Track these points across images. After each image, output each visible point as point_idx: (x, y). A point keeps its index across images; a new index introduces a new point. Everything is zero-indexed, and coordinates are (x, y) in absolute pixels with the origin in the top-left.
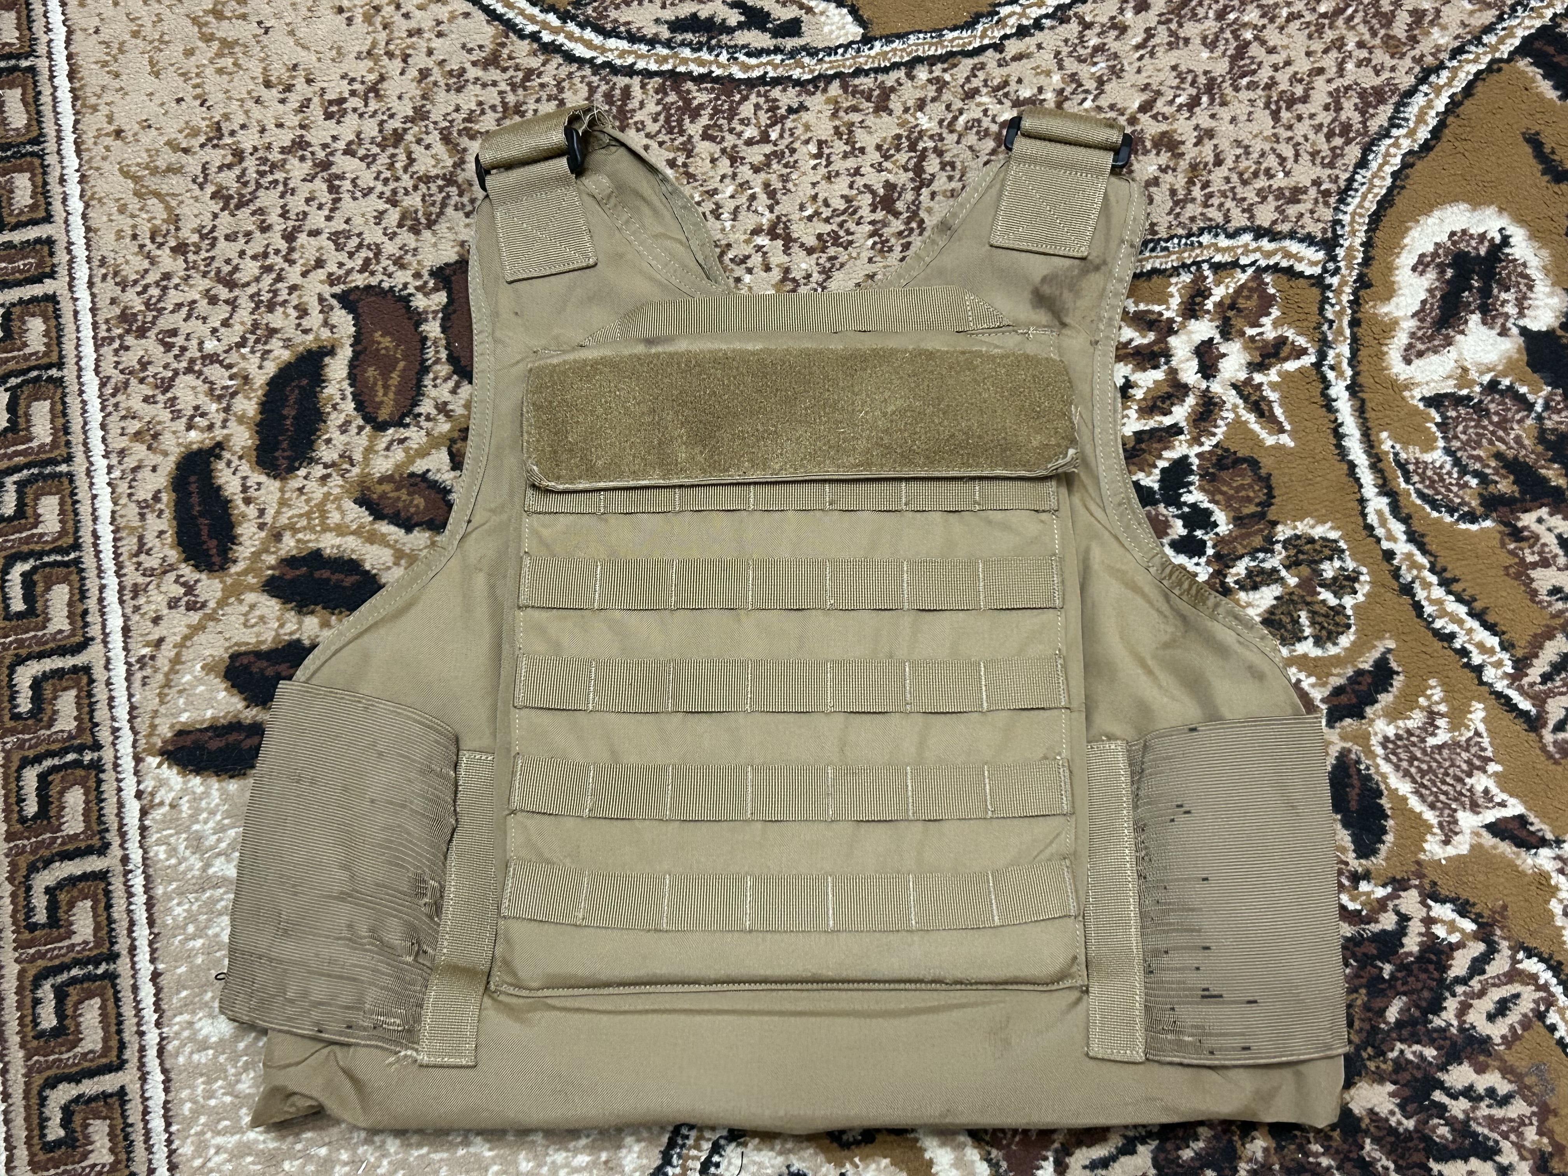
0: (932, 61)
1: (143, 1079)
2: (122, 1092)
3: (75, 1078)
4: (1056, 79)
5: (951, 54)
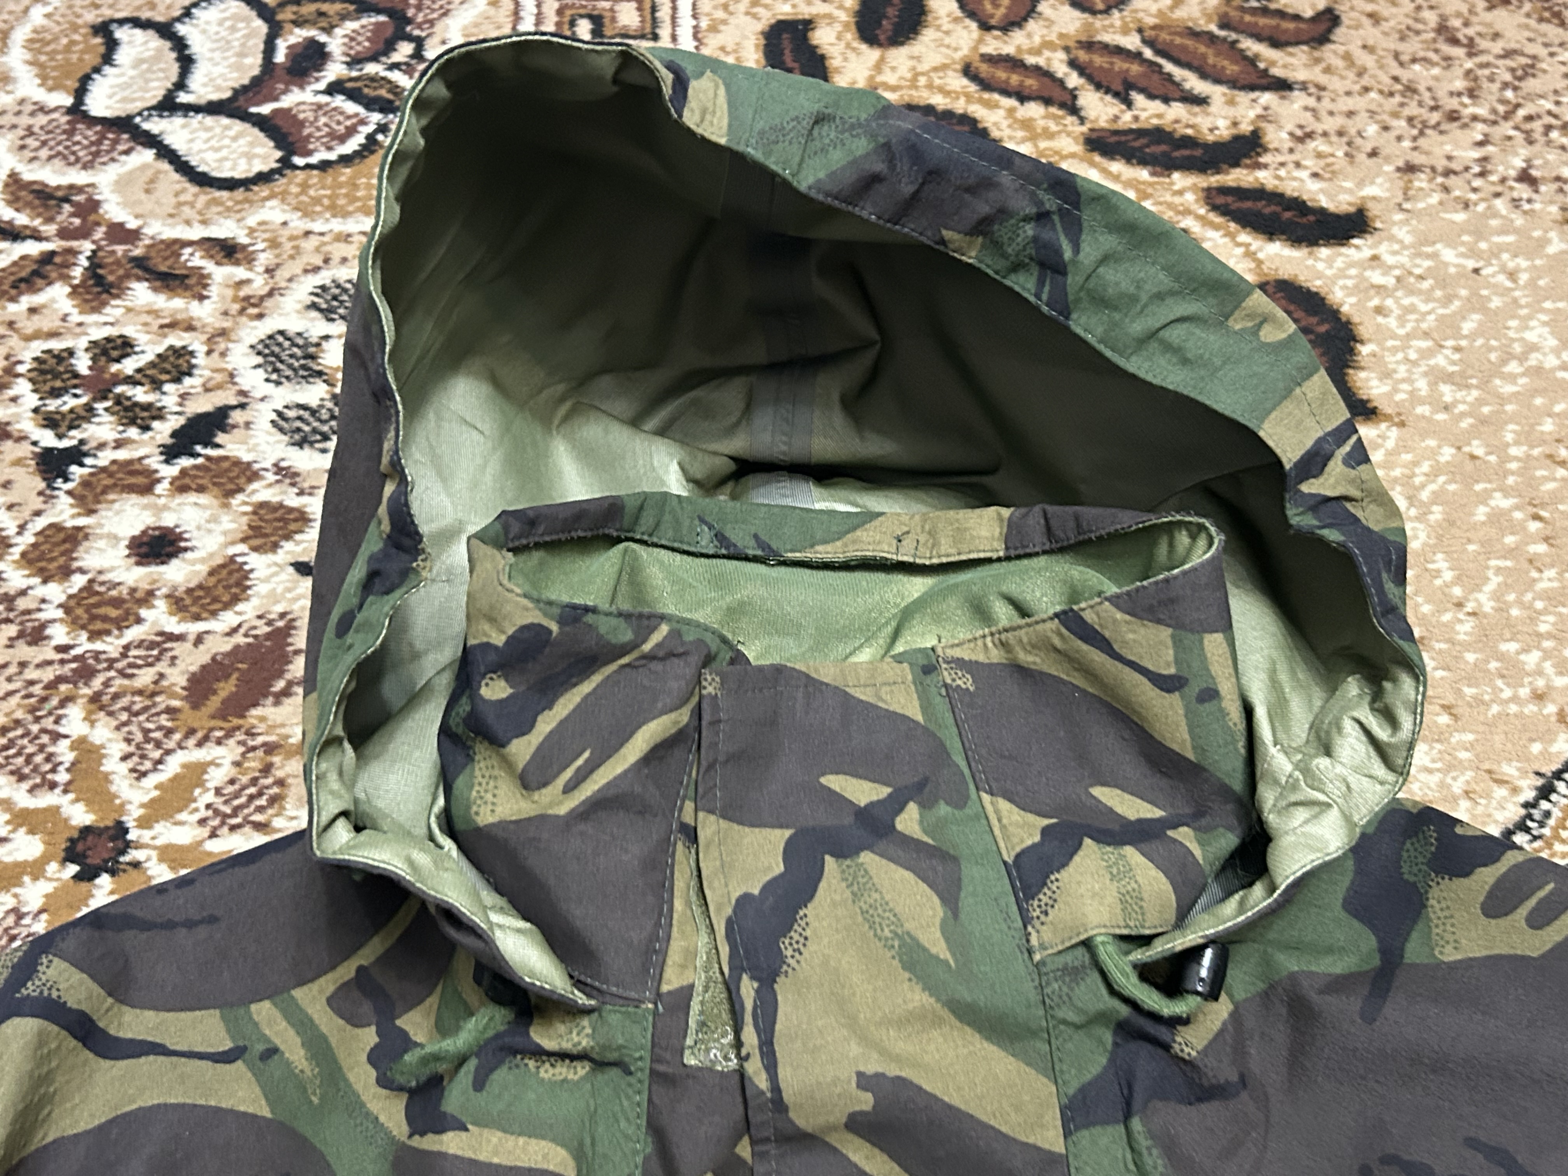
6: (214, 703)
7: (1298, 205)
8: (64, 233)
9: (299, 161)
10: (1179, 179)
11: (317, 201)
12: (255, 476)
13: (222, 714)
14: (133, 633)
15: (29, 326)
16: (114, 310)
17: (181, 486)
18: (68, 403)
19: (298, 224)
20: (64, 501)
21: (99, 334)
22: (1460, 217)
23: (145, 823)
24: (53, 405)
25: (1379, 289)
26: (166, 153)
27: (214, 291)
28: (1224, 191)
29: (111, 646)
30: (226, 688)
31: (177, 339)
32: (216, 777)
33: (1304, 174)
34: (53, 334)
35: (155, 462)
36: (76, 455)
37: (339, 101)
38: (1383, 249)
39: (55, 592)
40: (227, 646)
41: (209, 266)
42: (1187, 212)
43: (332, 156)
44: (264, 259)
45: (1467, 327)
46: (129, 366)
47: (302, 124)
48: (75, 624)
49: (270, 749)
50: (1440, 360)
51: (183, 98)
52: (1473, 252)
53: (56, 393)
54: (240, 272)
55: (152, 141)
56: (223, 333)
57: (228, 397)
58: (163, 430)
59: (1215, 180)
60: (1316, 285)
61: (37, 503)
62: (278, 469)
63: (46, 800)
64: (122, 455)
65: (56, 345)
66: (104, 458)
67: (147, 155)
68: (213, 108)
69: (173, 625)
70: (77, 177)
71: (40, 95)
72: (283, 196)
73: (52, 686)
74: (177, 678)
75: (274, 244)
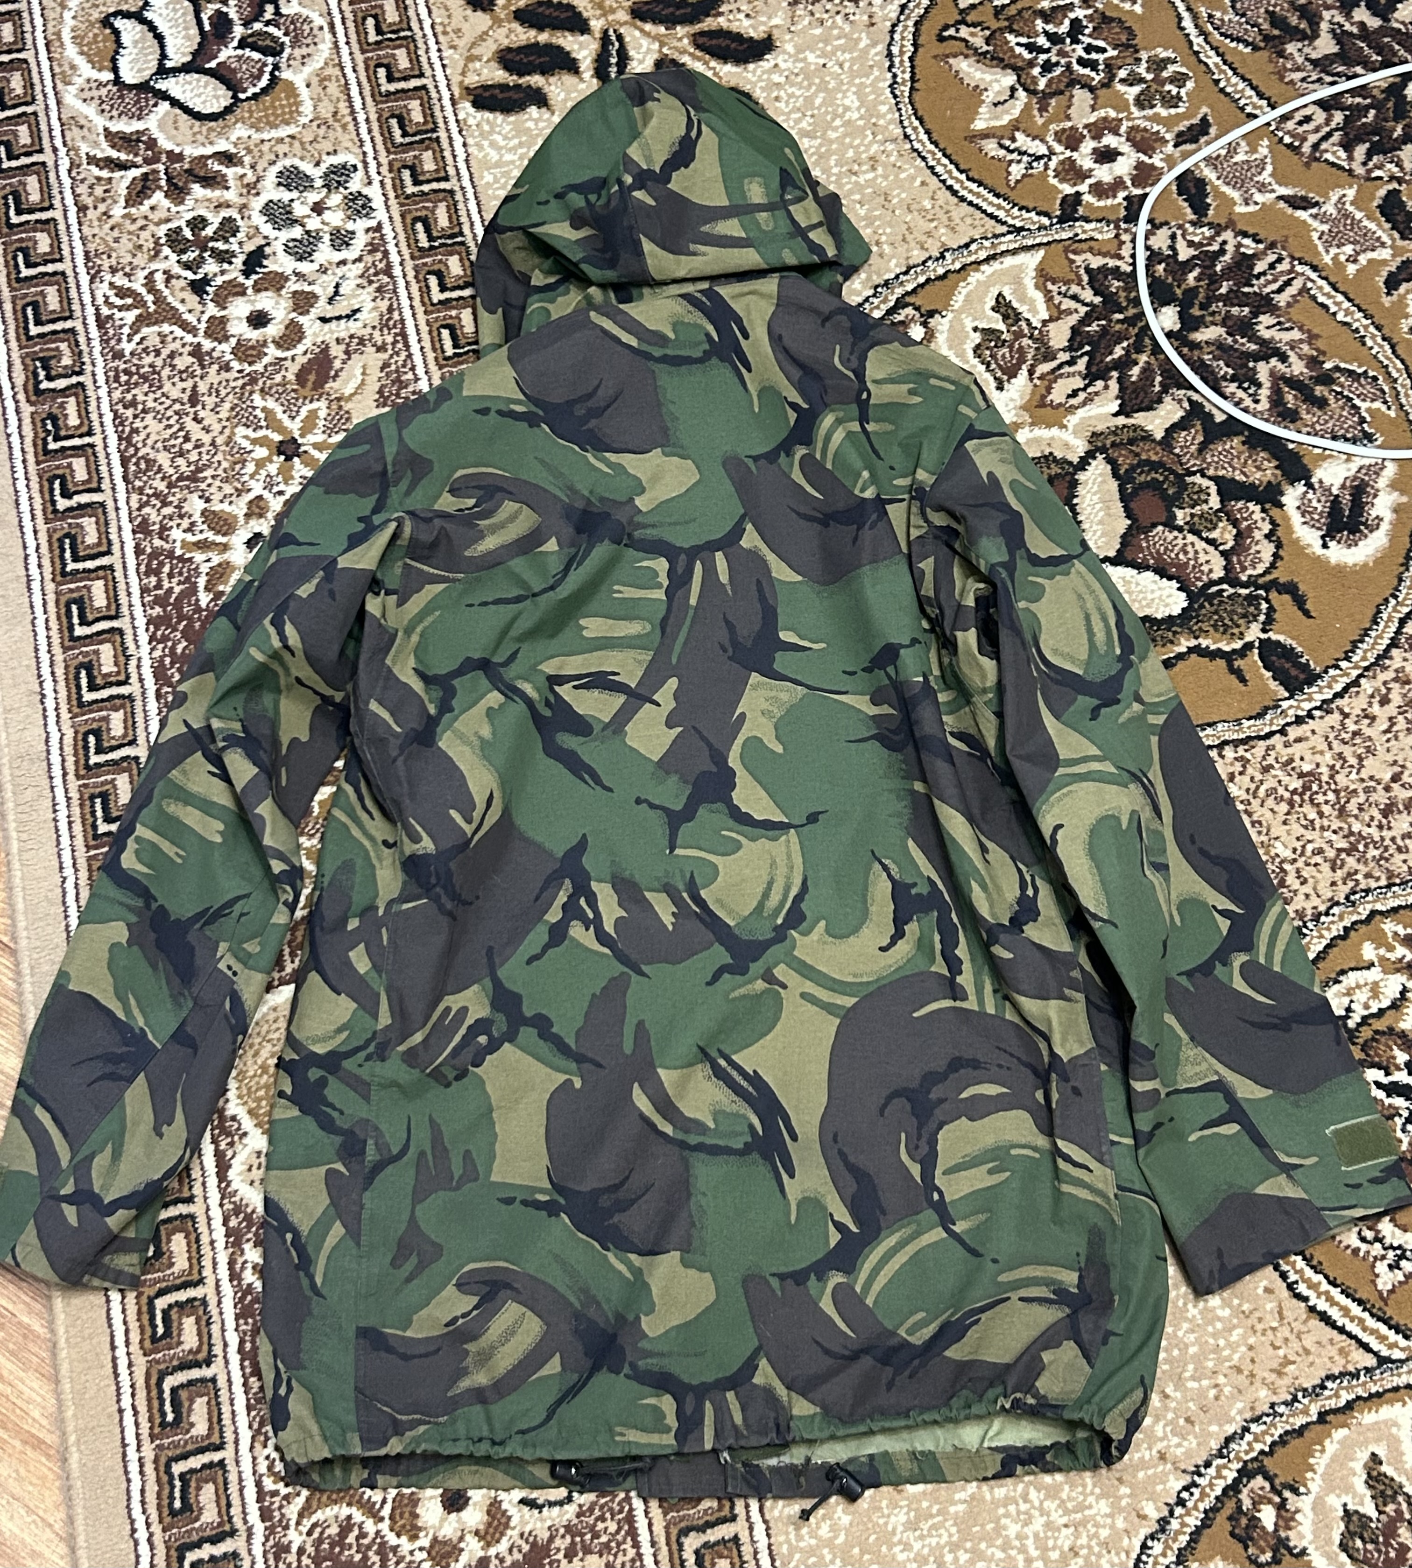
0: (1236, 743)
1: (751, 1529)
2: (736, 1539)
3: (702, 1529)
4: (1328, 758)
5: (1250, 738)
6: (310, 384)
7: (738, 37)
8: (147, 161)
9: (242, 96)
10: (680, 30)
11: (259, 120)
12: (287, 279)
13: (314, 389)
14: (266, 360)
15: (155, 216)
16: (189, 203)
17: (257, 289)
18: (191, 256)
19: (257, 136)
20: (211, 305)
21: (189, 216)
22: (818, 31)
23: (302, 436)
24: (185, 258)
25: (778, 84)
26: (175, 103)
27: (231, 183)
28: (702, 34)
29: (259, 367)
30: (312, 377)
31: (225, 213)
32: (322, 414)
33: (741, 16)
34: (168, 220)
35: (241, 279)
36: (206, 281)
37: (247, 52)
38: (779, 60)
39: (226, 347)
40: (305, 360)
41: (224, 170)
42: (684, 52)
43: (257, 90)
44: (247, 160)
45: (818, 101)
46: (209, 231)
47: (234, 71)
48: (240, 360)
49: (338, 399)
50: (804, 124)
51: (169, 64)
52: (824, 55)
53: (183, 251)
54: (239, 170)
55: (164, 96)
56: (244, 206)
57: (259, 241)
58: (239, 261)
59: (698, 27)
60: (747, 88)
61: (200, 308)
62: (297, 274)
63: (261, 433)
64: (226, 278)
65: (172, 225)
66: (219, 281)
67: (165, 106)
68: (186, 68)
69: (280, 354)
70: (136, 126)
71: (95, 74)
72: (243, 120)
73: (243, 387)
74: (291, 377)
75: (249, 151)
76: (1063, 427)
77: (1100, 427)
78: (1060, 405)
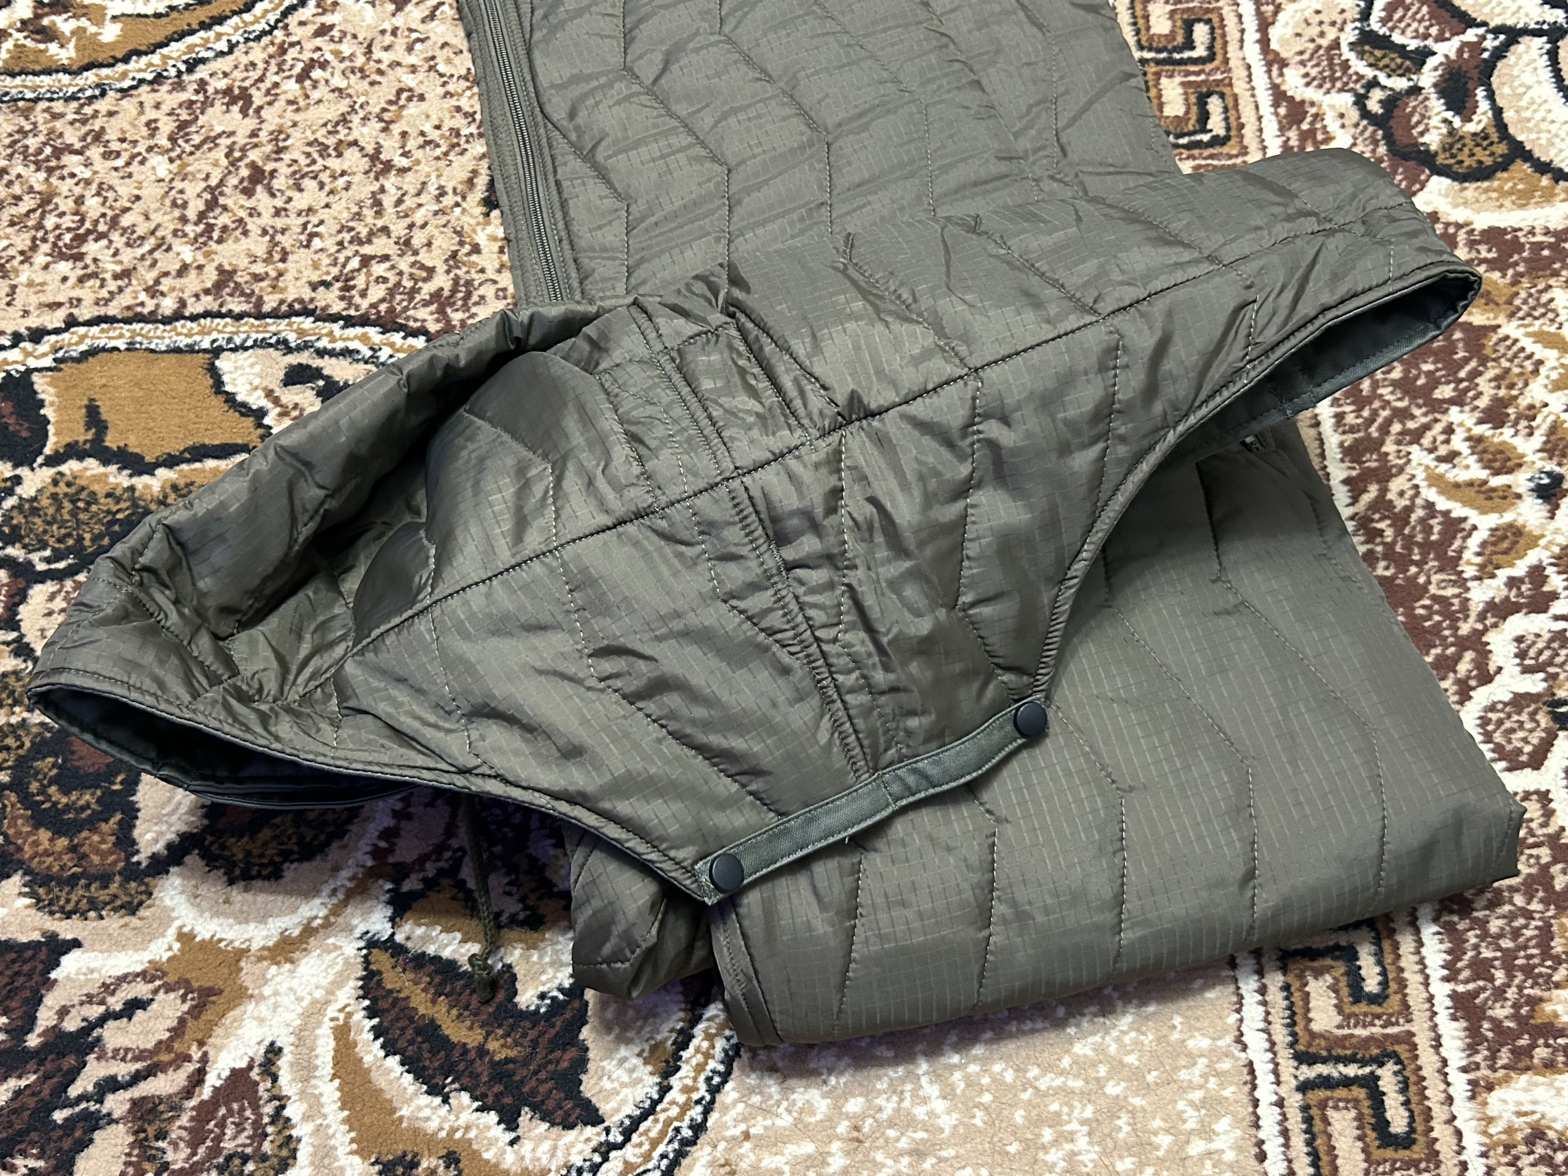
76: (185, 938)
77: (113, 922)
78: (169, 988)
